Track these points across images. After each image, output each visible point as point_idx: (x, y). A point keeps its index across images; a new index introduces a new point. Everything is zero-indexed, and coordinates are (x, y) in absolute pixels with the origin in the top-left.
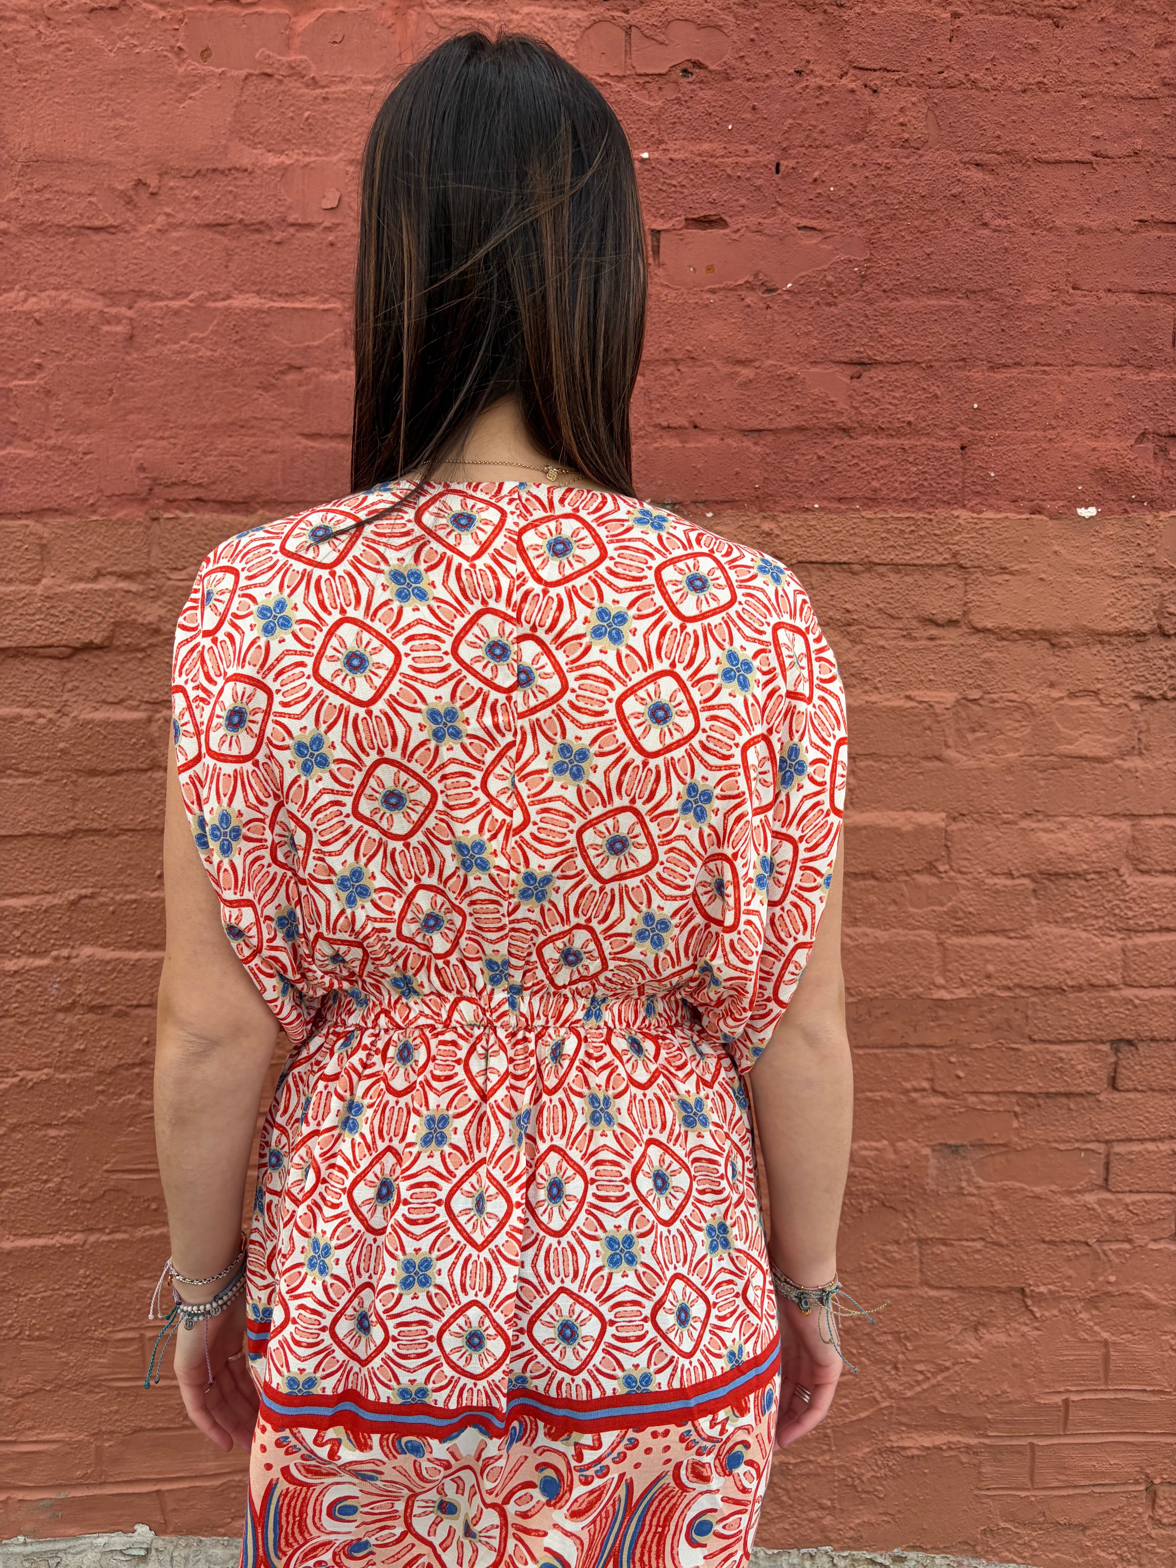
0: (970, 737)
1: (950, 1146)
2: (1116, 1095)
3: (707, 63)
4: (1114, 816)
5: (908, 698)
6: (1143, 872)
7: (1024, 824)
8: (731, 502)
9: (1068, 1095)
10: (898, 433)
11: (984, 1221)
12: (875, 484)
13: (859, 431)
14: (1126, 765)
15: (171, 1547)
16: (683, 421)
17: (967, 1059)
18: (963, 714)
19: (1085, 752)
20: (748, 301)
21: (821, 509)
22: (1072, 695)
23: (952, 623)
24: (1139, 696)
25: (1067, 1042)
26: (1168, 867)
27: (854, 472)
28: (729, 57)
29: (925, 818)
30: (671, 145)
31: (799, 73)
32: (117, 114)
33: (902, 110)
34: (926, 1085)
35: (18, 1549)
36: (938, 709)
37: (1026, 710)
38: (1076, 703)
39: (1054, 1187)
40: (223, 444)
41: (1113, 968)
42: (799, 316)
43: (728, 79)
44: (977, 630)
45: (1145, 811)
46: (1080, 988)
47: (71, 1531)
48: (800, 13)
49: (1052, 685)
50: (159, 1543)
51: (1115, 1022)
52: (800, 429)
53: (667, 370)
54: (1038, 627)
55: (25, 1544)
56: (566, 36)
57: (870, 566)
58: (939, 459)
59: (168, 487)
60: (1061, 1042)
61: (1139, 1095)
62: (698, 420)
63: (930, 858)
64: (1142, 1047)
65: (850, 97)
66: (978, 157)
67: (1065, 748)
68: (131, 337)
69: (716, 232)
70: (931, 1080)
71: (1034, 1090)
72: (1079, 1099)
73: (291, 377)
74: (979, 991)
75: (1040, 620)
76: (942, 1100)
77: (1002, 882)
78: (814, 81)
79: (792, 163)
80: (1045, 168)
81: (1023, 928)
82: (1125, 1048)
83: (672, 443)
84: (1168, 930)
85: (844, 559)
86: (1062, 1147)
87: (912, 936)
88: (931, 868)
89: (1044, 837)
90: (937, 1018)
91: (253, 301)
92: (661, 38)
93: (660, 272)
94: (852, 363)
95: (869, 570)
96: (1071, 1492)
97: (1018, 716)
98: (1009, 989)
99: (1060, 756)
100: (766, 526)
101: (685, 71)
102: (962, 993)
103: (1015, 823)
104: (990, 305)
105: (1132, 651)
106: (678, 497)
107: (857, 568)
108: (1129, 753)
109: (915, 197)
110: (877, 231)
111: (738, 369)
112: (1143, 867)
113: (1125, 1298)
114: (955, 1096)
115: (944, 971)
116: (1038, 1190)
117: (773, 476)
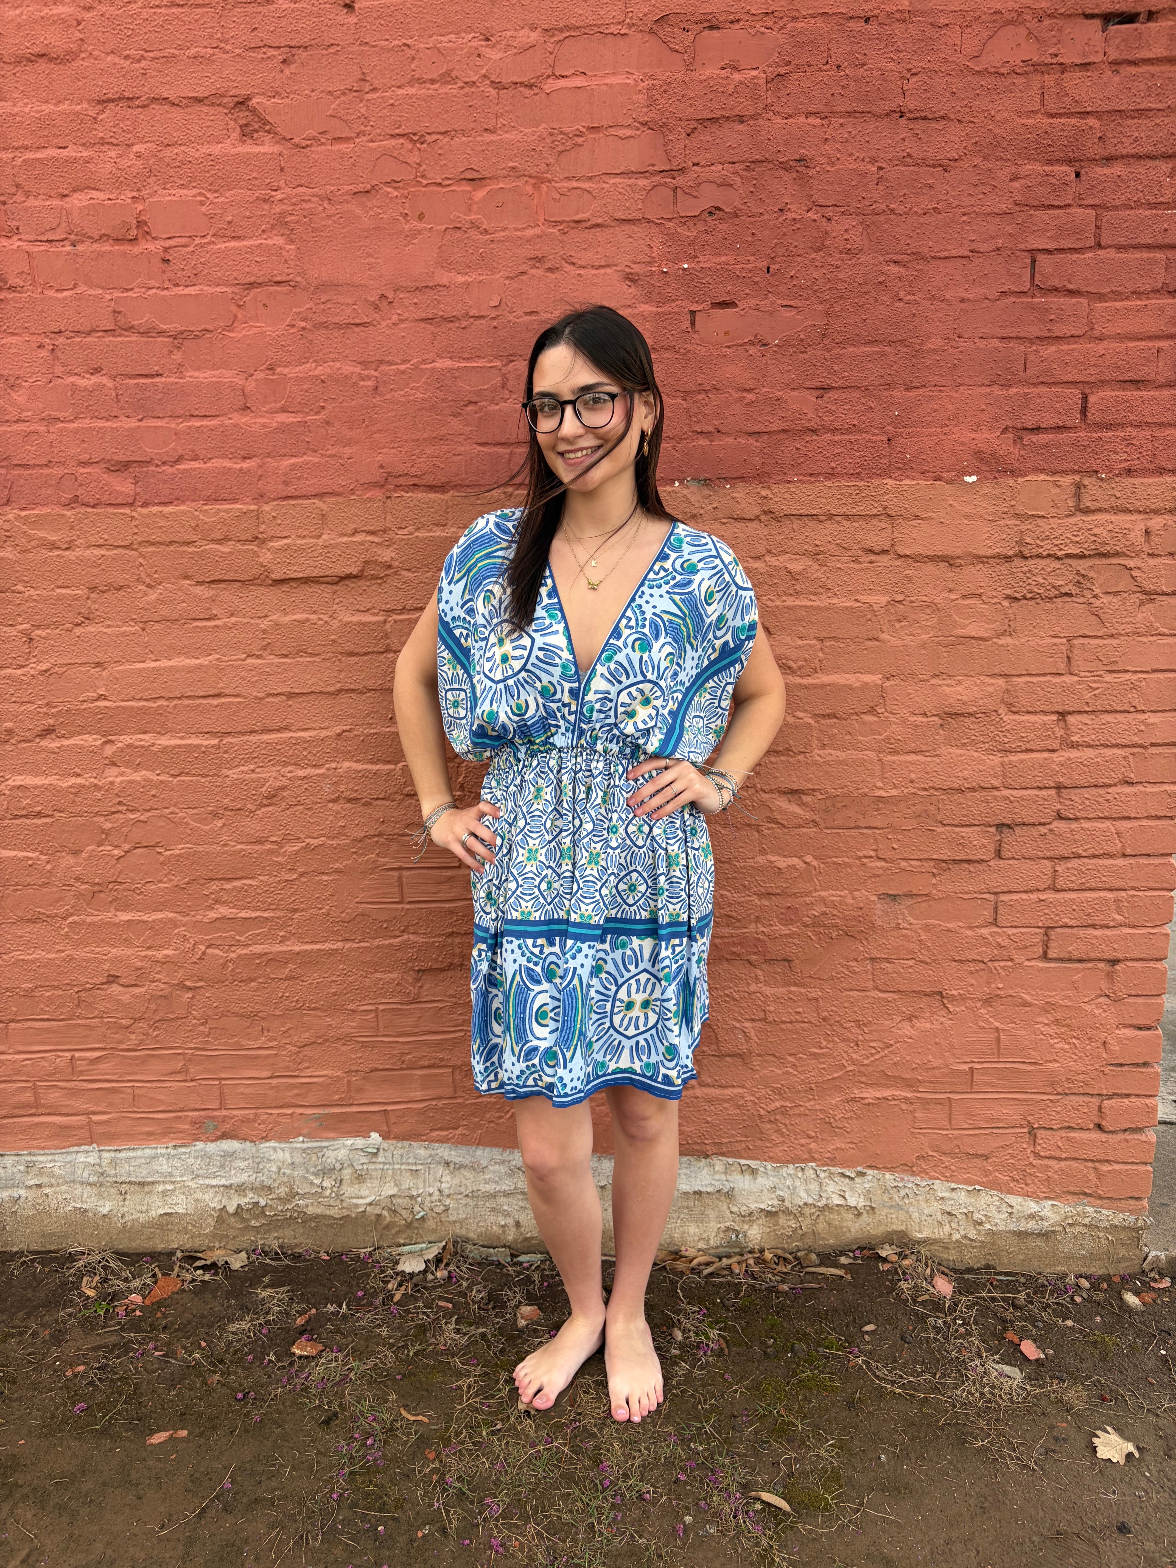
0: (897, 625)
1: (890, 895)
2: (1001, 862)
3: (724, 207)
4: (993, 676)
5: (856, 600)
6: (1014, 713)
7: (934, 681)
8: (741, 478)
9: (969, 861)
10: (848, 432)
11: (915, 947)
12: (833, 464)
13: (822, 431)
14: (1001, 642)
15: (392, 1148)
16: (711, 428)
17: (899, 837)
18: (892, 611)
19: (973, 634)
20: (751, 352)
21: (799, 481)
22: (964, 597)
23: (884, 552)
24: (1008, 597)
25: (967, 826)
26: (1030, 709)
27: (819, 457)
28: (737, 203)
29: (867, 678)
30: (701, 259)
31: (781, 210)
32: (370, 255)
33: (846, 231)
34: (872, 853)
35: (299, 1145)
36: (876, 607)
37: (933, 607)
38: (967, 602)
39: (960, 924)
40: (430, 451)
41: (996, 776)
42: (783, 360)
43: (737, 216)
44: (901, 556)
45: (1014, 672)
46: (973, 790)
47: (331, 1135)
48: (781, 172)
49: (951, 591)
50: (385, 1145)
51: (998, 812)
52: (785, 431)
53: (700, 397)
54: (940, 554)
55: (303, 1142)
56: (637, 196)
57: (831, 517)
58: (873, 447)
59: (396, 477)
60: (963, 826)
61: (1016, 862)
62: (721, 428)
63: (872, 704)
64: (1018, 830)
65: (813, 224)
66: (895, 258)
67: (960, 632)
68: (377, 388)
69: (731, 311)
70: (876, 850)
71: (945, 858)
72: (976, 865)
73: (470, 408)
74: (906, 791)
75: (941, 549)
76: (883, 864)
77: (920, 719)
78: (790, 215)
79: (777, 267)
80: (939, 262)
81: (934, 750)
82: (1005, 830)
83: (704, 442)
84: (1032, 751)
85: (814, 512)
86: (965, 897)
87: (861, 755)
88: (872, 711)
89: (947, 690)
90: (879, 809)
91: (447, 363)
92: (695, 194)
93: (696, 336)
94: (817, 389)
95: (830, 519)
96: (977, 1132)
97: (928, 611)
98: (926, 790)
99: (957, 637)
100: (764, 493)
101: (710, 213)
102: (894, 792)
103: (928, 681)
104: (905, 350)
105: (1002, 568)
106: (707, 476)
107: (822, 518)
108: (1002, 635)
109: (855, 285)
110: (832, 306)
111: (745, 394)
112: (1014, 709)
113: (1010, 999)
114: (892, 861)
115: (883, 778)
116: (949, 925)
117: (767, 461)
